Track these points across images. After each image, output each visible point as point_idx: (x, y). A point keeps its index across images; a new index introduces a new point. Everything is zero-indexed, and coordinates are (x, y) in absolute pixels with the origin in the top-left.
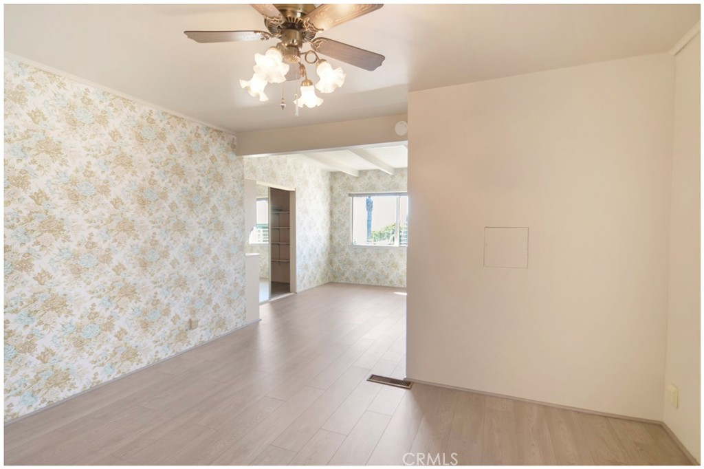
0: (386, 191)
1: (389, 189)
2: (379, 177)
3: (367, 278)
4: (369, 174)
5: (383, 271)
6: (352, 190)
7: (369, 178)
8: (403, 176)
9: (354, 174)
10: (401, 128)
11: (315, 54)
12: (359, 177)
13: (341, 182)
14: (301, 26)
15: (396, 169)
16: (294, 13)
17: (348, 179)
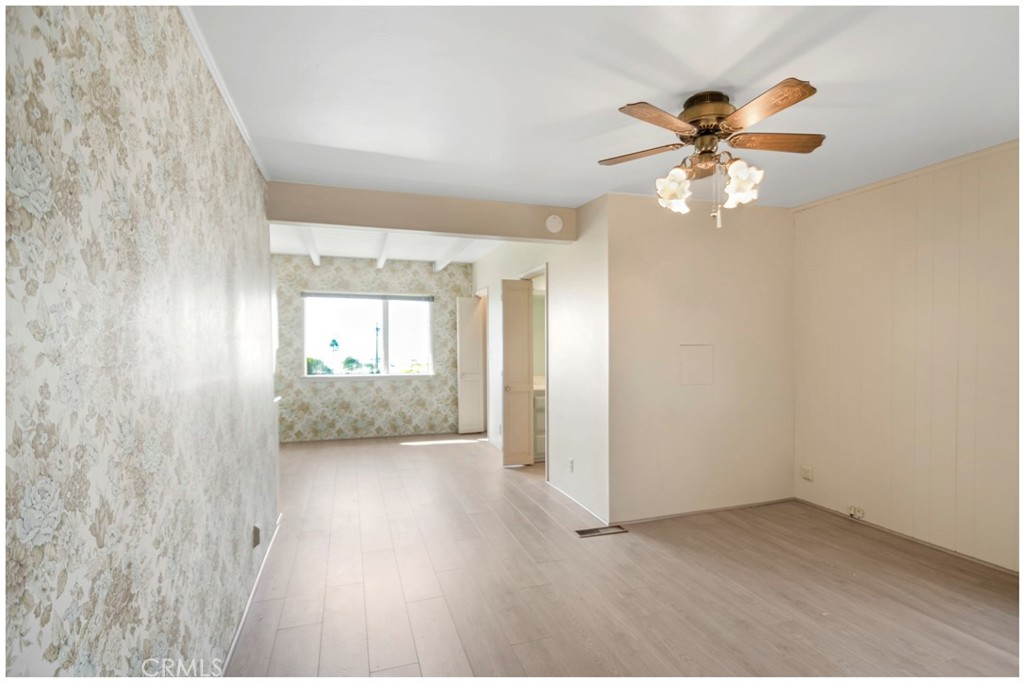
0: (368, 291)
1: (372, 289)
2: (355, 269)
3: (337, 428)
4: (337, 264)
5: (365, 415)
6: (306, 285)
7: (338, 269)
8: (394, 271)
9: (316, 261)
10: (554, 224)
11: (729, 154)
12: (319, 267)
13: (283, 271)
14: (716, 129)
15: (388, 260)
16: (707, 120)
17: (297, 267)
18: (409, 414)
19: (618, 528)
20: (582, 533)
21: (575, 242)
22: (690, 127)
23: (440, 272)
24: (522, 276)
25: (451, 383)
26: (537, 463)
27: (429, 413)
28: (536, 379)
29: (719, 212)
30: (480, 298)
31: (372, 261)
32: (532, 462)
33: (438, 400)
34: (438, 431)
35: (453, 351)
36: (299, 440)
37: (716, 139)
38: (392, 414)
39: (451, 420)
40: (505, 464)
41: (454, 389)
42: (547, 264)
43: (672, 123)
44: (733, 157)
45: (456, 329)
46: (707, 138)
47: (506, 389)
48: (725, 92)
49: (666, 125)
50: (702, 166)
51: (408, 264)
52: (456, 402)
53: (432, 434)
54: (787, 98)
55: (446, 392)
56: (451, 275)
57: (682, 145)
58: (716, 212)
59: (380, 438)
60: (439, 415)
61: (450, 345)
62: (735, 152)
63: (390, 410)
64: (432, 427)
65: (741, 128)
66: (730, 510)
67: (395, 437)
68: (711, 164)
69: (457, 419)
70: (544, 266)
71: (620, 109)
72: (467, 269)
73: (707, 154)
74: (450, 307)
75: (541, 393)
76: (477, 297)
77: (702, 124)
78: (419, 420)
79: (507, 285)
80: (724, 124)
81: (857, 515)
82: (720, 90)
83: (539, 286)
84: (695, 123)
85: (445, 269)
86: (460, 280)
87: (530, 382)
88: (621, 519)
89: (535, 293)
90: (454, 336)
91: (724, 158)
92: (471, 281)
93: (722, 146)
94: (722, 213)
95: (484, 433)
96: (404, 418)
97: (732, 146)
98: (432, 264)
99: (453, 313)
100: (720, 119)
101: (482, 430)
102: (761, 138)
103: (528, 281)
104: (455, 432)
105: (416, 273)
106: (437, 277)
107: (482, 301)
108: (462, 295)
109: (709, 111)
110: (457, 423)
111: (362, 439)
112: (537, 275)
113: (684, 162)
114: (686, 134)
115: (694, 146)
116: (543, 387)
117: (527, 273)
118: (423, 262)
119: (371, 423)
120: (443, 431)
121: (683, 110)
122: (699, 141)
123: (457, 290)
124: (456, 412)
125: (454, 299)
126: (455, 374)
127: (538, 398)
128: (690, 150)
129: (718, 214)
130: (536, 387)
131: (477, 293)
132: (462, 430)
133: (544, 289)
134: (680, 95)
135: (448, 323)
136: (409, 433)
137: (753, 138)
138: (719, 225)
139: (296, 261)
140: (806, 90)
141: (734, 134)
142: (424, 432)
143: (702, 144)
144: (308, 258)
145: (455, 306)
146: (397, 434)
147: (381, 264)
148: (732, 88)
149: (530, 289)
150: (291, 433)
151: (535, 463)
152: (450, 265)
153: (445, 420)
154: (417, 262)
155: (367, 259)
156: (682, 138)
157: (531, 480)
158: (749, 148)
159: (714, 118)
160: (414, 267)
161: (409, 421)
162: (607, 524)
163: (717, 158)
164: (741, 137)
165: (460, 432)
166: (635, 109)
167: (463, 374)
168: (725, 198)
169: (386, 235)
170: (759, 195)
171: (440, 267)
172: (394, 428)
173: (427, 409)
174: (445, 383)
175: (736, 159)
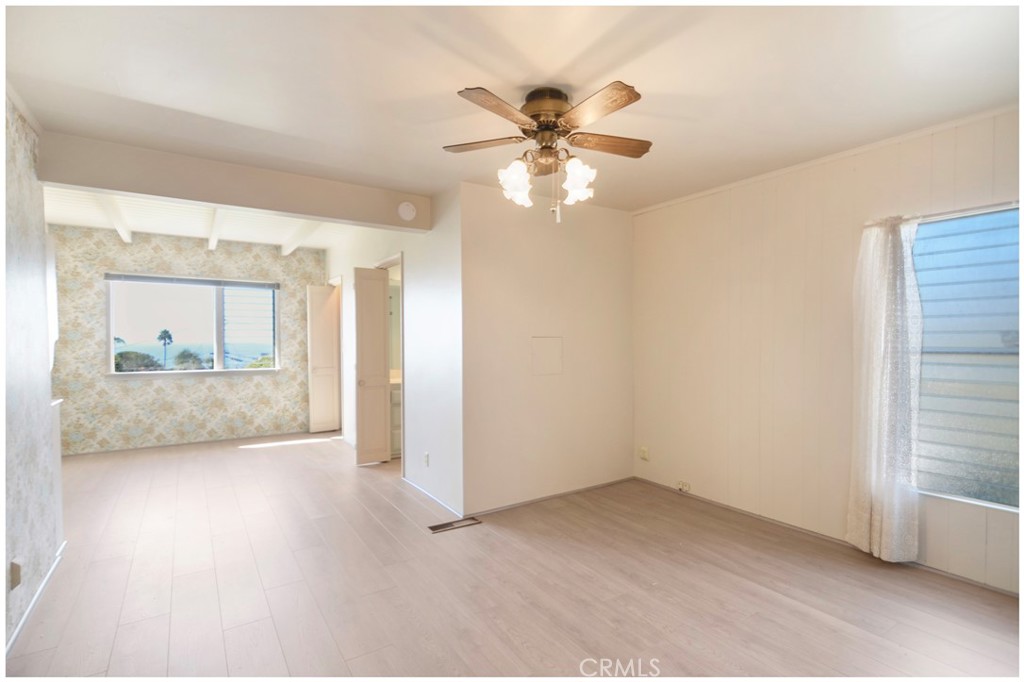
0: (197, 275)
1: (202, 273)
4: (155, 242)
5: (194, 417)
6: (113, 265)
7: (156, 249)
8: (230, 254)
9: (127, 238)
10: (407, 211)
11: (566, 151)
12: (132, 244)
13: (79, 247)
14: (555, 126)
15: (220, 241)
16: (547, 116)
17: (99, 244)
18: (249, 414)
19: (473, 520)
20: (434, 529)
21: (430, 232)
22: (529, 120)
23: (286, 257)
24: (377, 265)
25: (300, 378)
26: (393, 459)
27: (275, 412)
28: (393, 372)
29: (558, 207)
30: (334, 287)
31: (203, 242)
32: (389, 459)
33: (284, 397)
34: (285, 431)
35: (303, 343)
36: (103, 449)
37: (556, 137)
38: (229, 414)
39: (301, 419)
40: (359, 462)
41: (304, 385)
42: (402, 253)
43: (513, 115)
44: (571, 154)
45: (306, 320)
46: (548, 134)
47: (360, 383)
48: (564, 91)
49: (506, 115)
50: (543, 161)
51: (248, 246)
52: (306, 399)
53: (279, 434)
54: (616, 100)
55: (295, 388)
56: (300, 261)
57: (524, 139)
58: (556, 206)
59: (214, 442)
60: (286, 414)
61: (300, 337)
62: (573, 150)
63: (226, 410)
64: (278, 427)
65: (578, 127)
66: (578, 493)
67: (234, 440)
68: (551, 160)
69: (308, 418)
70: (399, 255)
71: (459, 92)
72: (320, 255)
73: (548, 149)
74: (299, 296)
75: (397, 387)
76: (331, 285)
77: (542, 119)
78: (262, 418)
79: (361, 276)
80: (561, 121)
81: (685, 489)
82: (559, 88)
83: (395, 276)
84: (535, 117)
85: (293, 254)
86: (310, 266)
87: (387, 376)
88: (475, 510)
89: (391, 283)
90: (304, 328)
91: (562, 155)
92: (324, 269)
93: (561, 143)
94: (561, 209)
95: (338, 431)
96: (244, 418)
97: (571, 144)
98: (278, 248)
99: (303, 302)
100: (558, 116)
101: (337, 428)
102: (596, 139)
103: (383, 270)
104: (306, 432)
105: (257, 257)
106: (284, 262)
107: (336, 291)
108: (312, 283)
109: (548, 106)
110: (308, 421)
111: (190, 444)
112: (393, 264)
113: (525, 154)
114: (527, 127)
115: (534, 141)
116: (400, 381)
117: (382, 262)
118: (267, 246)
119: (202, 426)
120: (291, 431)
121: (524, 103)
122: (540, 135)
123: (308, 278)
124: (306, 409)
125: (304, 287)
126: (305, 369)
127: (396, 392)
128: (532, 144)
129: (558, 209)
130: (393, 381)
131: (331, 282)
132: (313, 429)
133: (399, 278)
134: (523, 88)
135: (296, 313)
136: (250, 435)
137: (589, 139)
138: (558, 220)
139: (97, 237)
140: (632, 95)
141: (572, 132)
142: (269, 433)
143: (543, 140)
144: (114, 233)
145: (305, 295)
146: (235, 437)
147: (212, 245)
148: (569, 87)
149: (385, 279)
150: (91, 441)
151: (392, 459)
152: (298, 249)
153: (294, 418)
154: (259, 244)
155: (195, 238)
156: (524, 131)
157: (386, 478)
158: (586, 148)
159: (553, 114)
160: (256, 251)
161: (251, 422)
162: (461, 517)
163: (556, 154)
164: (579, 136)
165: (312, 430)
166: (473, 93)
167: (314, 369)
168: (564, 194)
169: (215, 210)
170: (595, 193)
171: (286, 252)
172: (232, 430)
173: (272, 408)
174: (294, 378)
175: (572, 157)
